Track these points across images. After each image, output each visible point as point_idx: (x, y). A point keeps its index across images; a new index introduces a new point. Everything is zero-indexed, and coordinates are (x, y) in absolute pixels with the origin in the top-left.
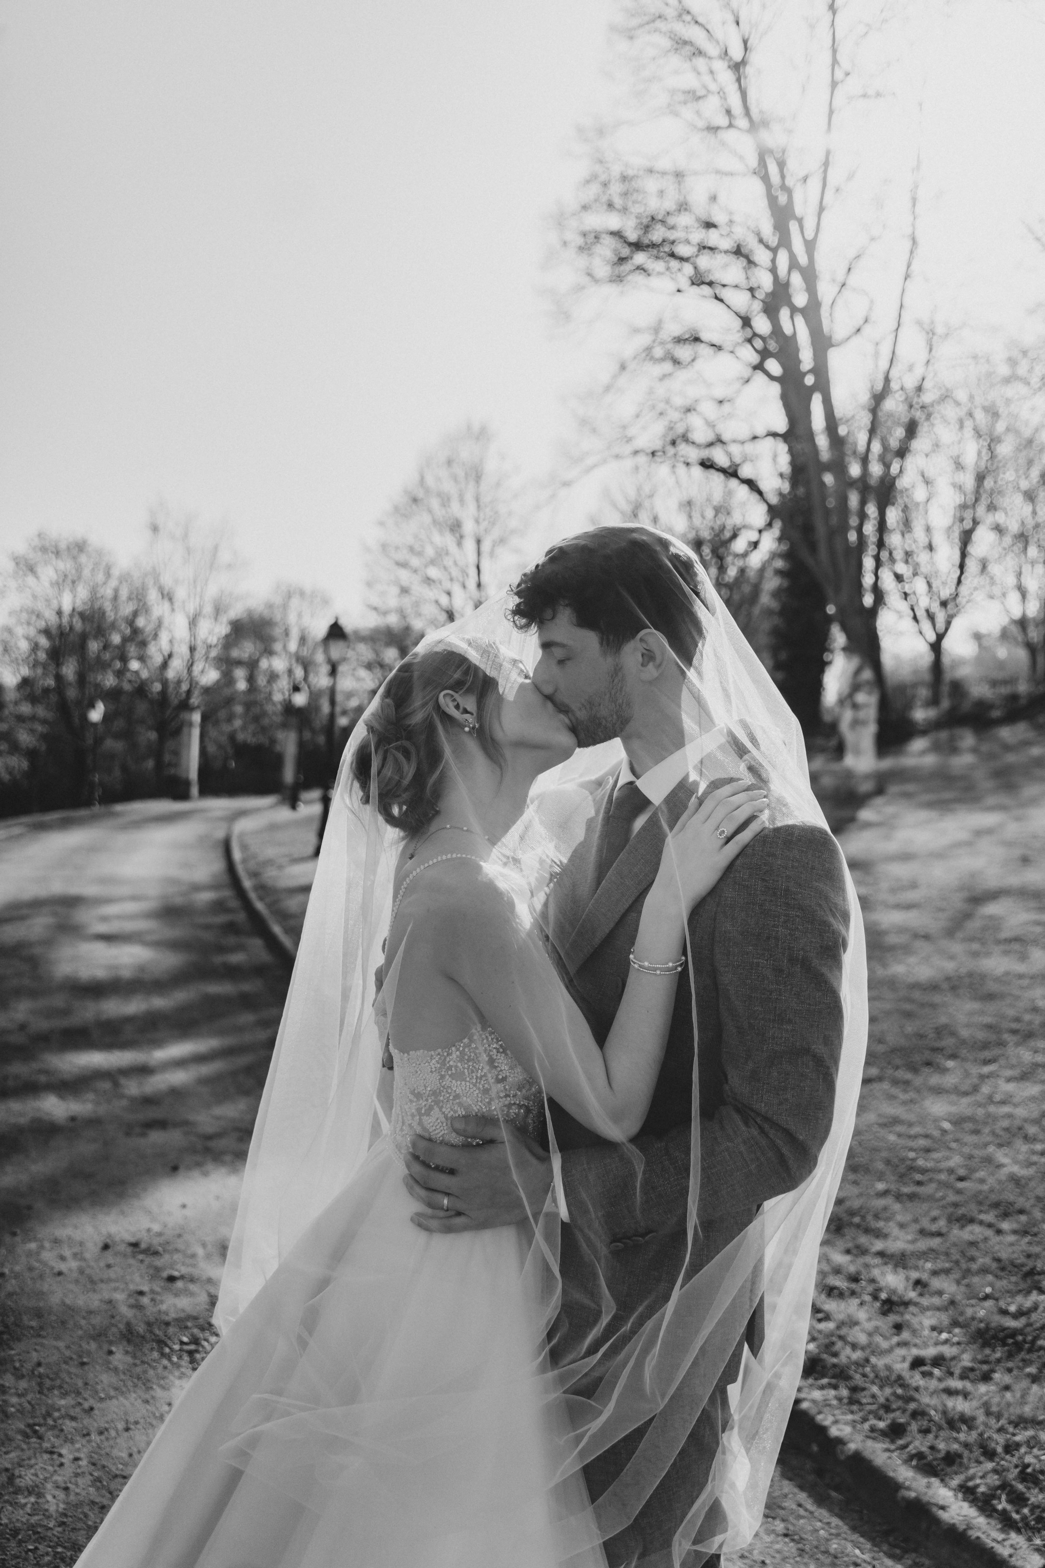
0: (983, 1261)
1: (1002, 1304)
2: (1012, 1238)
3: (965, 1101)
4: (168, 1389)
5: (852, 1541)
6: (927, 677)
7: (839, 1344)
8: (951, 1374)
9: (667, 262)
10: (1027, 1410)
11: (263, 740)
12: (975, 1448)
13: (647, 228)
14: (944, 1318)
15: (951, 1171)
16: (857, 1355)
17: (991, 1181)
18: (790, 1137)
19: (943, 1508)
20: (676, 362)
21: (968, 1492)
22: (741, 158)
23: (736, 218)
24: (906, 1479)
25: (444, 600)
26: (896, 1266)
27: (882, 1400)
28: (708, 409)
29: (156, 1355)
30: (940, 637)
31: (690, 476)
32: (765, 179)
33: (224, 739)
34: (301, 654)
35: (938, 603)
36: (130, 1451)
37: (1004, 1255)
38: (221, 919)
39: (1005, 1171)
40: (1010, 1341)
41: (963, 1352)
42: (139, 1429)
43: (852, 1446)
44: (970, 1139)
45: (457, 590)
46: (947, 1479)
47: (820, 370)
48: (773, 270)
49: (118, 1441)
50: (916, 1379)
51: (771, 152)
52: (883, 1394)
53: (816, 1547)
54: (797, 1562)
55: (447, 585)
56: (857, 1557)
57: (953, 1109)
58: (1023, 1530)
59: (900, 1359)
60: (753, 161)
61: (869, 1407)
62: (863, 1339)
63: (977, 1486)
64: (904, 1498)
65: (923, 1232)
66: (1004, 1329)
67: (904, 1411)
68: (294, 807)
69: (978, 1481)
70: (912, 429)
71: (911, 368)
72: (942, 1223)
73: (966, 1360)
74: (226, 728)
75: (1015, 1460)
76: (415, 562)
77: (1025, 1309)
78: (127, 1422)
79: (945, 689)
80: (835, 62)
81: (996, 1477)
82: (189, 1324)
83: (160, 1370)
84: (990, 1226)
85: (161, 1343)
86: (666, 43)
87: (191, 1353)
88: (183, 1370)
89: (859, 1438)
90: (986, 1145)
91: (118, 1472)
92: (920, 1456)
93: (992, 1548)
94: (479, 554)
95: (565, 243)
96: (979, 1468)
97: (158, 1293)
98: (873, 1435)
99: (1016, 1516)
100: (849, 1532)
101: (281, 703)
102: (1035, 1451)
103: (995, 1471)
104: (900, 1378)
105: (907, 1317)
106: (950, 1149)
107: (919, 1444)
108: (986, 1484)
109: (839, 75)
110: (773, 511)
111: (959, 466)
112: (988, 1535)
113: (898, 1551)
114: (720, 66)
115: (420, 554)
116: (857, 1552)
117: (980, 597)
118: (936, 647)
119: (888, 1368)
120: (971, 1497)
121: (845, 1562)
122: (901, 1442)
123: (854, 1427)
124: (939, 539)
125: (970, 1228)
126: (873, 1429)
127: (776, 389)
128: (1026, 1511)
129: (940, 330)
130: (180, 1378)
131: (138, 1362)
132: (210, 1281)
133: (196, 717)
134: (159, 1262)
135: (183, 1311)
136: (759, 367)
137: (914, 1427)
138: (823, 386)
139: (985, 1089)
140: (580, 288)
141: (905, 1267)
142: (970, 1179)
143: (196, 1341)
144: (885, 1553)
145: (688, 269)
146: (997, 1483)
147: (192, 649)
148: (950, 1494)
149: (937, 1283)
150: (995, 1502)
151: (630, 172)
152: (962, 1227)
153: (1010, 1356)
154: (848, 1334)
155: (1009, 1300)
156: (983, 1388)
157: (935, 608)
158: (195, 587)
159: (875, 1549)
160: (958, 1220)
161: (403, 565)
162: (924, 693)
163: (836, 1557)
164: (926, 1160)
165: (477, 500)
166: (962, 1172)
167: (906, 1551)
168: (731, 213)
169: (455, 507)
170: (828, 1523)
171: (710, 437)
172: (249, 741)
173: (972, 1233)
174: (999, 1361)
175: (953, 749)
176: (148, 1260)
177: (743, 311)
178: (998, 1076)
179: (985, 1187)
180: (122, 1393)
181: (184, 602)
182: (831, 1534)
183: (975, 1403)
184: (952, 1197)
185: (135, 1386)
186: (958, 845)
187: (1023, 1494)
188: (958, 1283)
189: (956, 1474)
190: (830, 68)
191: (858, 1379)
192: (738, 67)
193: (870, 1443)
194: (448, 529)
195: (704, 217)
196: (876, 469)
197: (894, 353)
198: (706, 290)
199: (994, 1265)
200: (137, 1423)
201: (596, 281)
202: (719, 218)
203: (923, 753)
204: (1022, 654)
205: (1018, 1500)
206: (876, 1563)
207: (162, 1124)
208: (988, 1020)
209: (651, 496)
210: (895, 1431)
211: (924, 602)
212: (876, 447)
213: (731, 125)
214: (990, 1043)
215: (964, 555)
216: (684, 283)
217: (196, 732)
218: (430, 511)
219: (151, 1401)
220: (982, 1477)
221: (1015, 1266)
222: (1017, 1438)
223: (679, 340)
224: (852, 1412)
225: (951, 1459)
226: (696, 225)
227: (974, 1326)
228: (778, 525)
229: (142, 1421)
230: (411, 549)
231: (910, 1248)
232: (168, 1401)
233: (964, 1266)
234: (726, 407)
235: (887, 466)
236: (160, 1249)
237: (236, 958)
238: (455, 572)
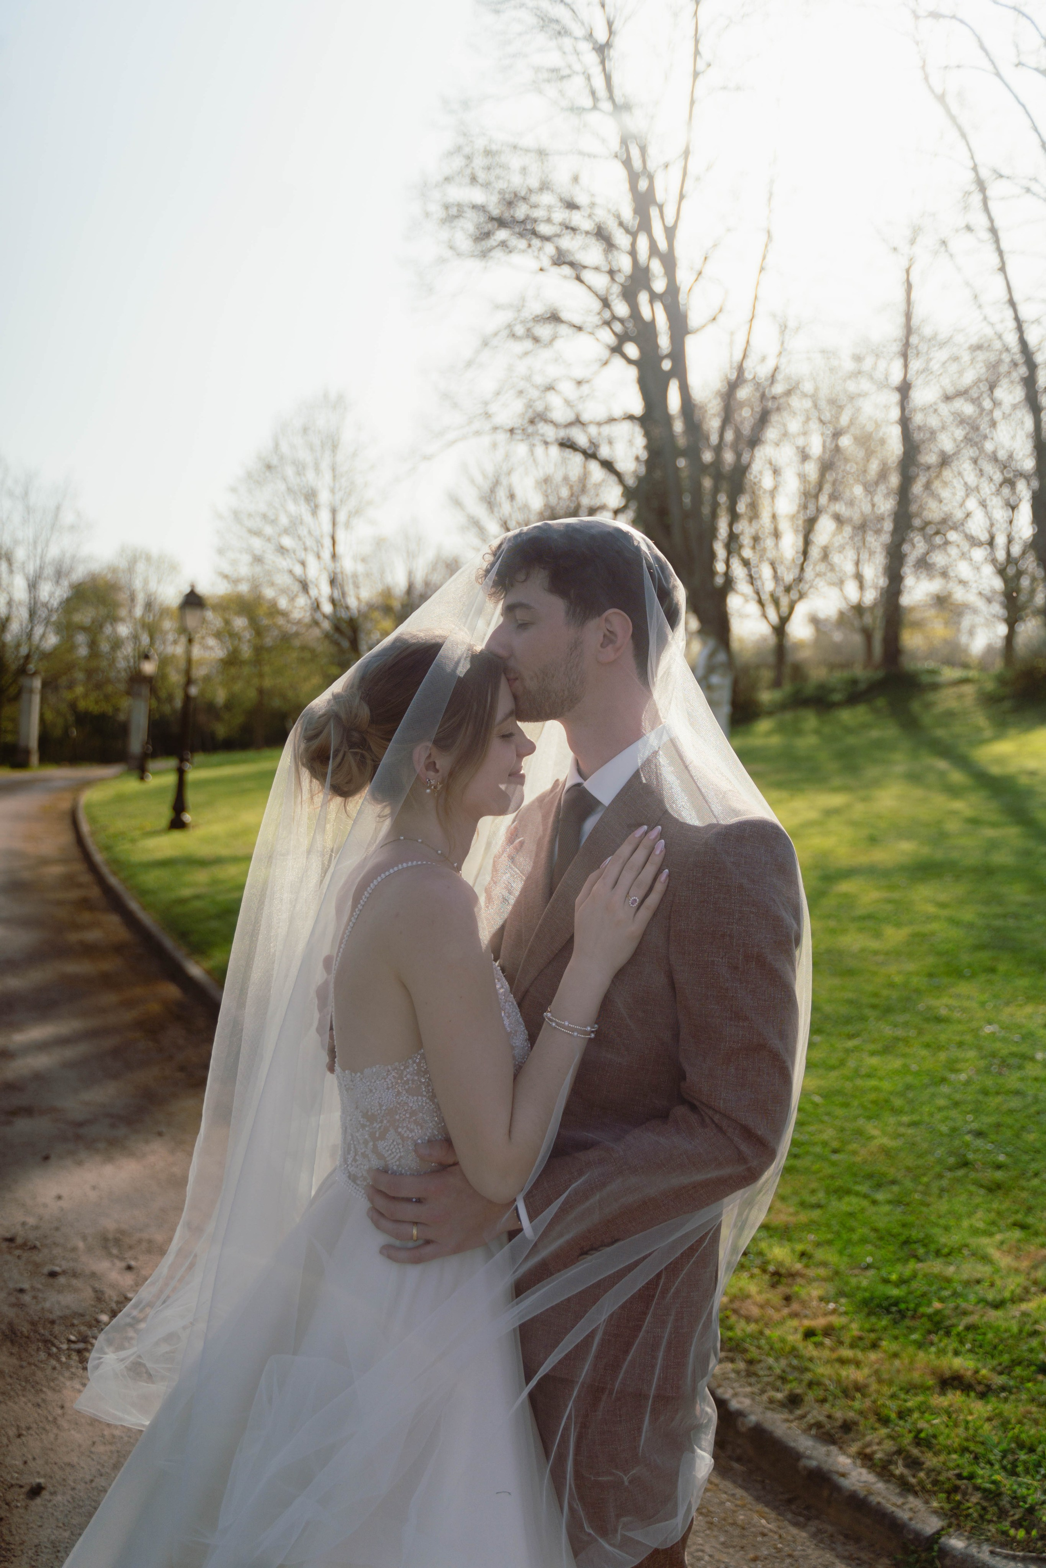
0: (862, 1231)
1: (884, 1273)
2: (887, 1208)
3: (834, 1074)
4: (59, 1391)
5: (757, 1511)
6: (771, 659)
7: (733, 1319)
8: (841, 1343)
9: (530, 240)
10: (916, 1376)
11: (108, 709)
12: (870, 1415)
13: (510, 204)
14: (830, 1288)
15: (825, 1144)
16: (752, 1328)
17: (863, 1152)
18: (748, 1133)
19: (843, 1475)
20: (536, 340)
21: (866, 1458)
22: (603, 141)
23: (598, 200)
24: (806, 1448)
25: (298, 570)
26: (781, 1238)
27: (778, 1371)
28: (567, 388)
29: (43, 1355)
30: (784, 620)
31: (547, 455)
32: (627, 163)
33: (64, 707)
34: (147, 620)
35: (782, 588)
36: (25, 1458)
37: (880, 1225)
38: (74, 894)
39: (877, 1142)
40: (894, 1309)
41: (851, 1321)
42: (31, 1435)
43: (753, 1419)
44: (840, 1112)
45: (311, 560)
46: (845, 1446)
47: (678, 355)
48: (633, 253)
49: (10, 1448)
50: (810, 1349)
51: (635, 137)
52: (779, 1366)
53: (724, 1520)
54: (707, 1535)
55: (302, 555)
56: (764, 1527)
57: (822, 1083)
58: (920, 1493)
59: (792, 1330)
60: (615, 144)
61: (766, 1379)
62: (755, 1311)
63: (874, 1453)
64: (805, 1468)
65: (803, 1205)
66: (888, 1298)
67: (800, 1381)
68: (142, 778)
69: (875, 1448)
70: (763, 419)
71: (763, 359)
72: (821, 1196)
73: (855, 1329)
74: (68, 696)
75: (908, 1426)
76: (268, 530)
77: (905, 1278)
78: (18, 1427)
79: (787, 671)
80: (697, 53)
81: (891, 1443)
82: (76, 1322)
83: (49, 1371)
84: (865, 1196)
85: (47, 1343)
86: (531, 20)
87: (79, 1352)
88: (73, 1370)
89: (759, 1409)
90: (856, 1118)
91: (13, 1482)
92: (819, 1425)
93: (893, 1512)
94: (334, 524)
95: (427, 215)
96: (875, 1435)
97: (39, 1290)
98: (772, 1406)
99: (913, 1480)
100: (754, 1502)
101: (125, 670)
102: (927, 1415)
103: (890, 1437)
104: (794, 1349)
105: (796, 1288)
106: (822, 1122)
107: (817, 1414)
108: (882, 1450)
109: (701, 66)
110: (629, 494)
111: (805, 457)
112: (888, 1500)
113: (801, 1519)
114: (585, 47)
115: (274, 522)
116: (763, 1521)
117: (821, 583)
118: (780, 630)
119: (783, 1340)
120: (869, 1463)
121: (752, 1532)
122: (799, 1412)
123: (753, 1399)
124: (785, 526)
125: (847, 1199)
126: (771, 1401)
127: (632, 373)
128: (922, 1475)
129: (791, 324)
130: (71, 1379)
131: (24, 1364)
132: (93, 1275)
133: (37, 683)
134: (37, 1257)
135: (68, 1307)
136: (617, 350)
137: (810, 1396)
138: (680, 371)
139: (851, 1063)
140: (442, 261)
141: (790, 1240)
142: (844, 1151)
143: (84, 1339)
144: (789, 1521)
145: (550, 249)
146: (895, 1449)
147: (32, 613)
148: (848, 1461)
149: (820, 1254)
150: (892, 1467)
151: (494, 147)
152: (840, 1199)
153: (895, 1322)
154: (741, 1307)
155: (890, 1269)
156: (873, 1356)
157: (780, 592)
158: (35, 547)
159: (780, 1518)
160: (835, 1192)
161: (257, 533)
162: (767, 675)
163: (743, 1528)
164: (801, 1133)
165: (334, 469)
166: (835, 1144)
167: (808, 1519)
168: (593, 195)
169: (310, 475)
170: (733, 1495)
171: (571, 417)
172: (90, 709)
173: (850, 1204)
174: (885, 1329)
175: (798, 732)
176: (26, 1255)
177: (602, 292)
178: (862, 1050)
179: (858, 1159)
180: (10, 1397)
181: (23, 563)
182: (736, 1506)
183: (866, 1371)
184: (829, 1171)
185: (24, 1389)
186: (810, 824)
187: (918, 1458)
188: (841, 1253)
189: (853, 1441)
190: (693, 57)
191: (754, 1353)
192: (602, 50)
193: (769, 1414)
194: (303, 498)
195: (566, 196)
196: (729, 457)
197: (748, 342)
198: (566, 270)
199: (873, 1235)
200: (29, 1428)
201: (459, 255)
202: (581, 199)
203: (769, 734)
204: (857, 639)
205: (914, 1464)
206: (781, 1532)
207: (28, 1111)
208: (850, 995)
209: (509, 473)
210: (794, 1401)
211: (768, 585)
212: (729, 436)
213: (595, 107)
214: (852, 1018)
215: (807, 542)
216: (546, 262)
217: (36, 699)
218: (284, 479)
219: (42, 1405)
220: (879, 1444)
221: (892, 1236)
222: (910, 1404)
223: (539, 319)
224: (750, 1385)
225: (847, 1427)
226: (559, 204)
227: (860, 1296)
228: (633, 505)
229: (34, 1426)
230: (265, 516)
231: (792, 1219)
232: (59, 1403)
233: (845, 1236)
234: (585, 388)
235: (739, 455)
236: (38, 1244)
237: (93, 936)
238: (309, 542)
